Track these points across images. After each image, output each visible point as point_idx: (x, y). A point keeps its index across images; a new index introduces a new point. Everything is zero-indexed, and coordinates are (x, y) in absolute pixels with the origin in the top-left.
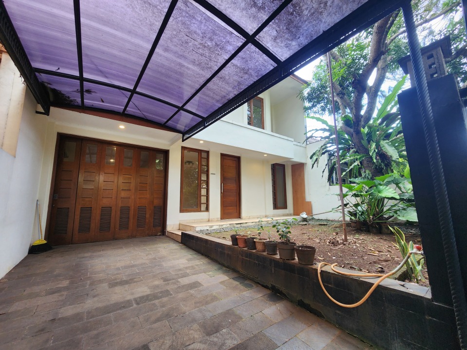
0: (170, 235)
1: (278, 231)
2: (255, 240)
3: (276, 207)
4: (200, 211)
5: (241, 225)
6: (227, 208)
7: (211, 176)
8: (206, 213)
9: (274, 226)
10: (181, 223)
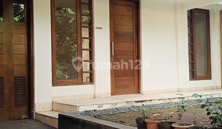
0: (41, 118)
2: (173, 125)
4: (82, 83)
8: (90, 86)
10: (56, 100)
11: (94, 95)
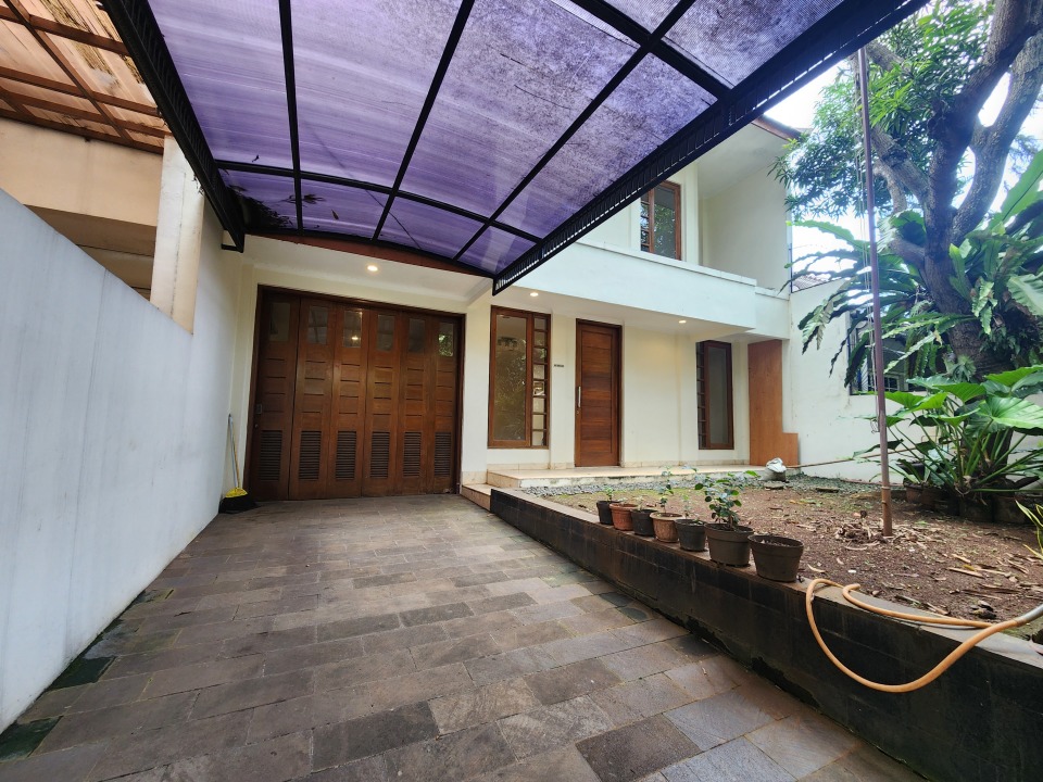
0: (468, 494)
1: (708, 499)
2: (652, 515)
3: (705, 443)
4: (531, 446)
5: (622, 481)
6: (589, 442)
7: (554, 371)
8: (543, 452)
9: (699, 487)
10: (491, 469)
11: (549, 464)
